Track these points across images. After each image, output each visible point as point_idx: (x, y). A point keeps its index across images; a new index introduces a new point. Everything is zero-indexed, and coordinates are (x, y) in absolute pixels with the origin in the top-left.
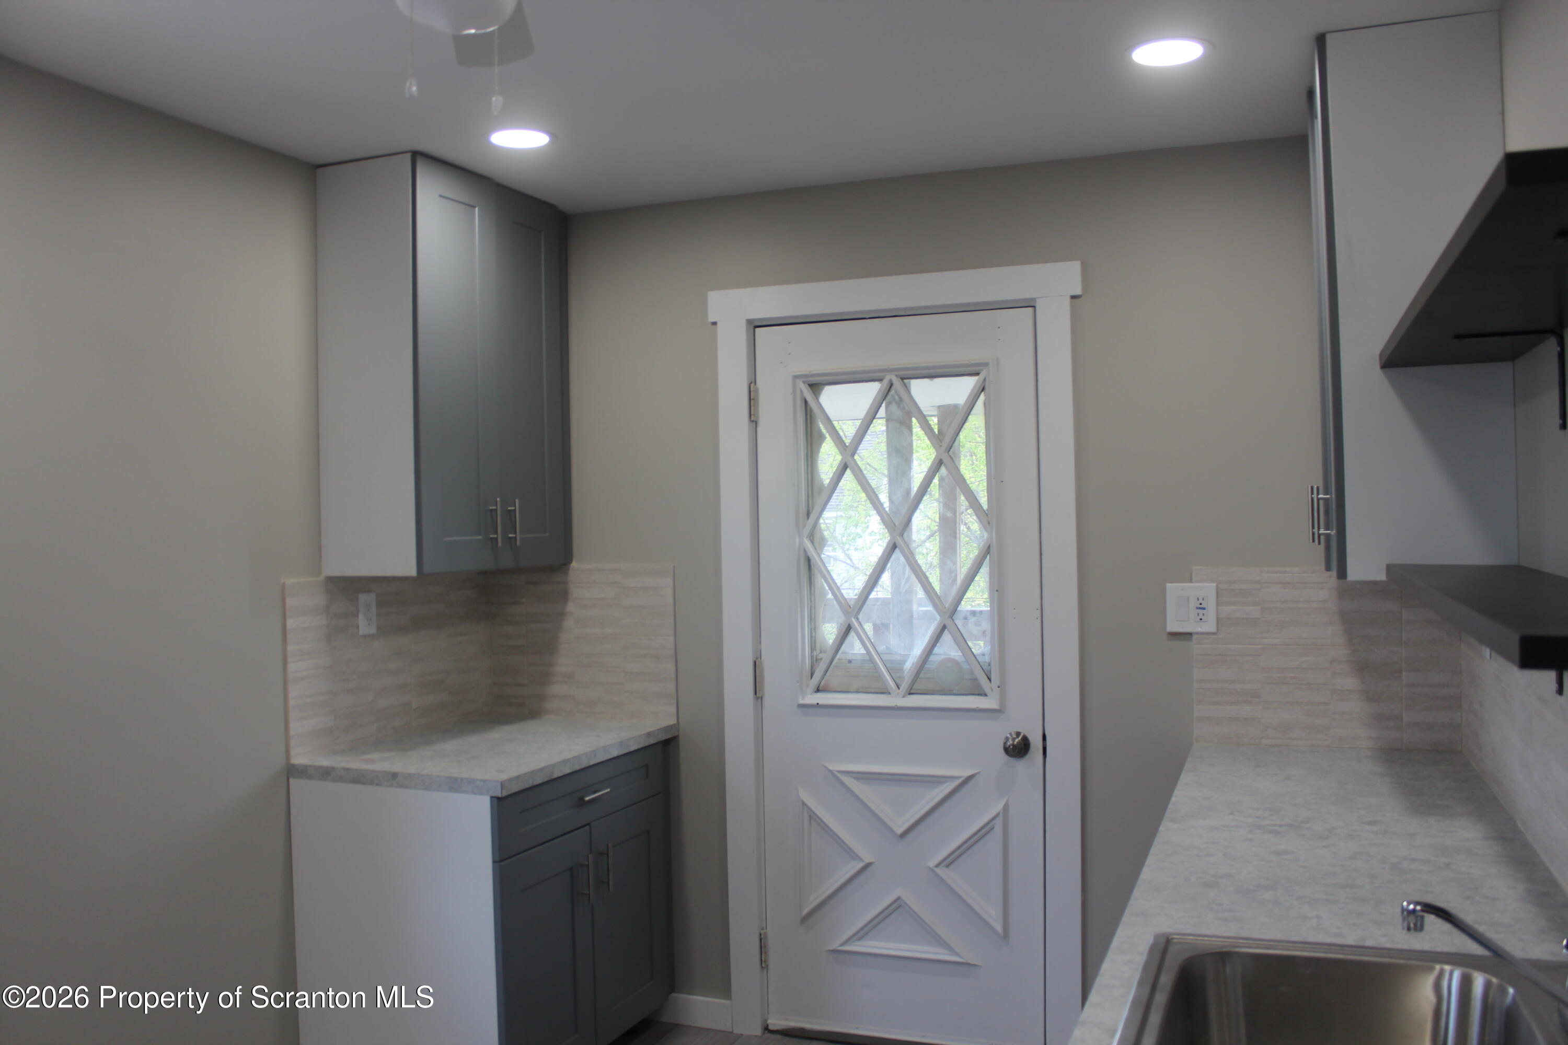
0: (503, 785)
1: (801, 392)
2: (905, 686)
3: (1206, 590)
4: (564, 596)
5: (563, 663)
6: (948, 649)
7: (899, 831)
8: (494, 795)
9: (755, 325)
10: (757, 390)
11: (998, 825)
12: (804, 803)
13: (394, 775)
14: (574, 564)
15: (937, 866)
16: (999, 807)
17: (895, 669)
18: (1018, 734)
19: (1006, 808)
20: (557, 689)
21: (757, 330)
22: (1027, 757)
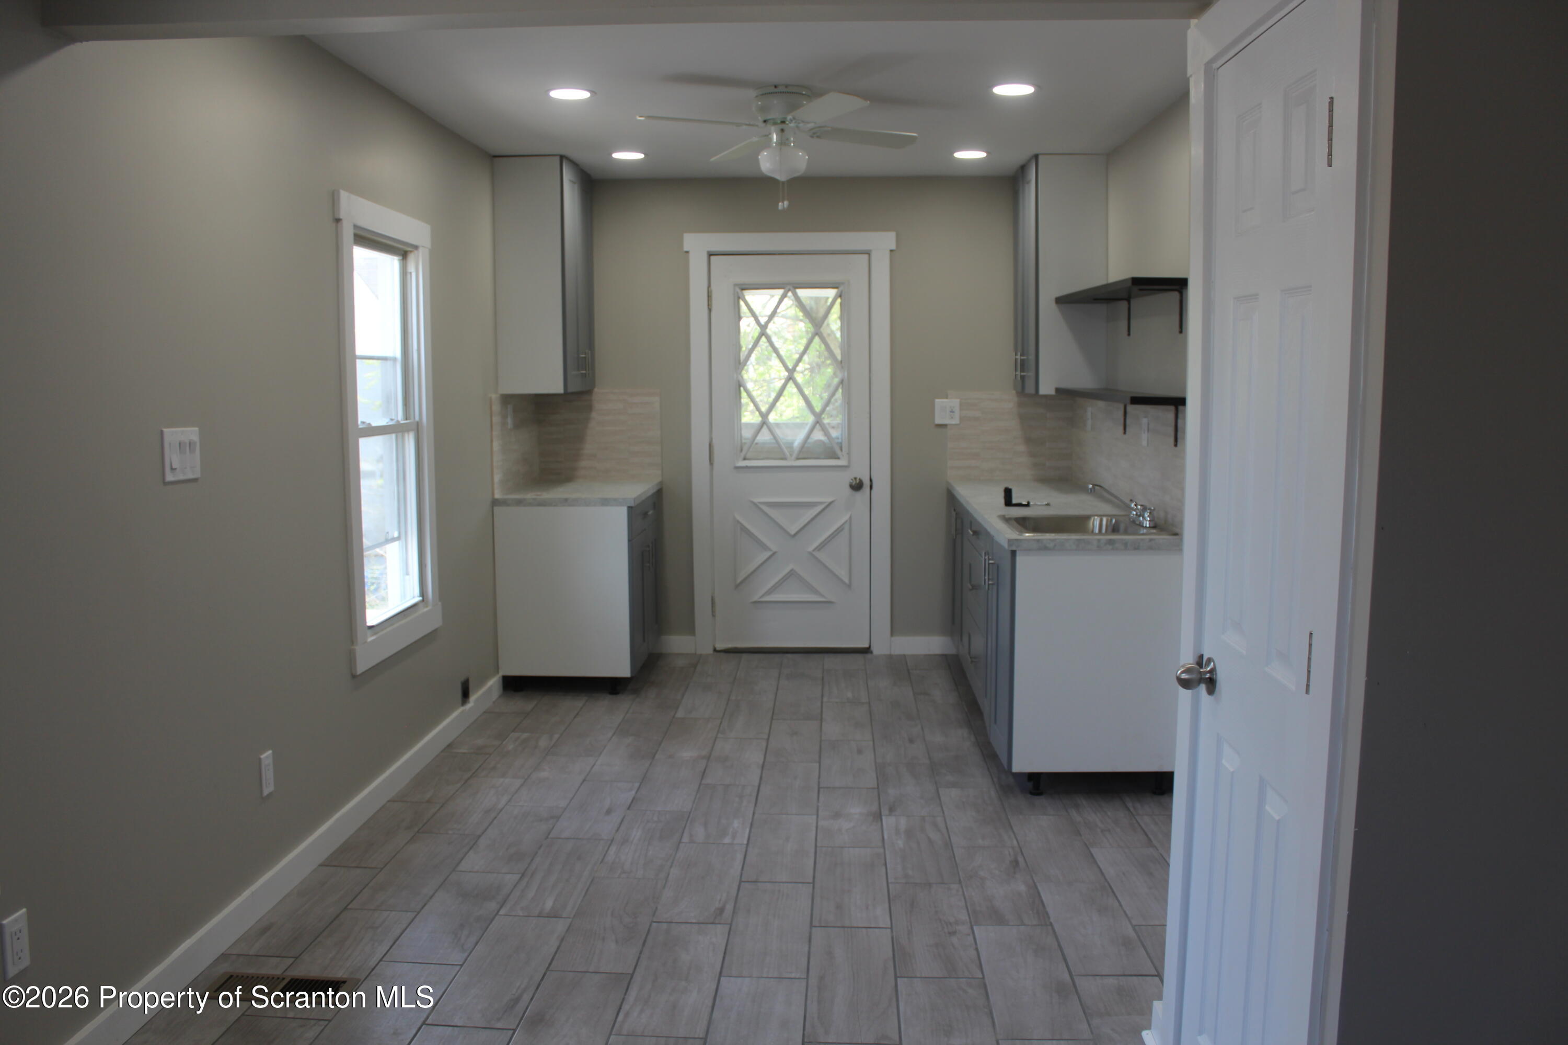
0: (635, 499)
1: (738, 293)
2: (795, 455)
3: (954, 403)
4: (590, 408)
5: (589, 447)
6: (818, 436)
7: (793, 533)
8: (629, 505)
9: (710, 254)
10: (711, 292)
11: (847, 527)
12: (738, 522)
13: (566, 500)
14: (596, 390)
15: (814, 550)
16: (846, 517)
17: (790, 445)
18: (855, 479)
19: (850, 518)
20: (583, 463)
21: (712, 257)
22: (861, 491)
